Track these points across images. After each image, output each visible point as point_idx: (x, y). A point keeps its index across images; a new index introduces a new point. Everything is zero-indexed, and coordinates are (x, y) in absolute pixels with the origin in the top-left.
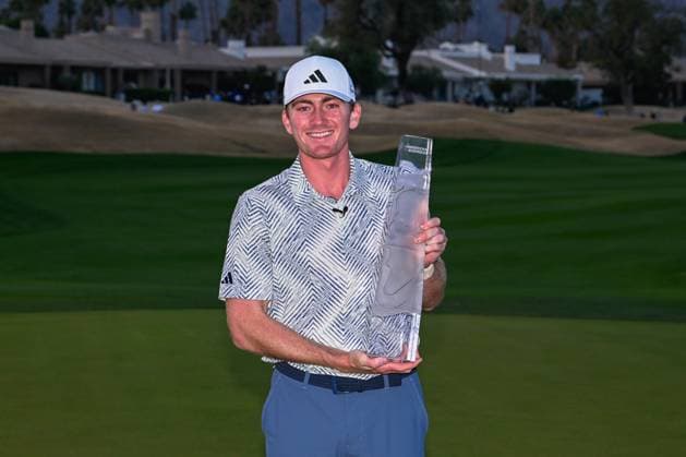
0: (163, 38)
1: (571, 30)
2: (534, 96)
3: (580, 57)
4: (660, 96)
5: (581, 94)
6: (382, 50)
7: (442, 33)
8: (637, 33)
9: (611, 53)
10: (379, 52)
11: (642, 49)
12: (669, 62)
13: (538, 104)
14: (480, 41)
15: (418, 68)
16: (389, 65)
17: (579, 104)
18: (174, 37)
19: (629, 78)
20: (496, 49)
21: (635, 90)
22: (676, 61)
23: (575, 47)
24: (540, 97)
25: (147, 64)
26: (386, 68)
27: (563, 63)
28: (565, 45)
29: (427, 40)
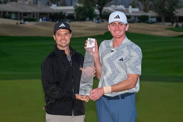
0: (34, 4)
1: (147, 2)
2: (137, 20)
3: (150, 9)
4: (172, 20)
5: (150, 19)
6: (95, 7)
7: (111, 3)
8: (166, 3)
9: (159, 8)
10: (94, 8)
11: (167, 7)
12: (174, 10)
13: (138, 22)
14: (122, 4)
15: (105, 12)
16: (97, 11)
17: (150, 22)
18: (37, 3)
19: (164, 15)
20: (127, 7)
21: (165, 18)
22: (177, 10)
23: (148, 6)
24: (139, 20)
25: (30, 11)
26: (96, 12)
27: (145, 11)
28: (145, 5)
29: (107, 4)
